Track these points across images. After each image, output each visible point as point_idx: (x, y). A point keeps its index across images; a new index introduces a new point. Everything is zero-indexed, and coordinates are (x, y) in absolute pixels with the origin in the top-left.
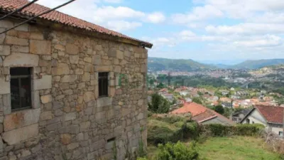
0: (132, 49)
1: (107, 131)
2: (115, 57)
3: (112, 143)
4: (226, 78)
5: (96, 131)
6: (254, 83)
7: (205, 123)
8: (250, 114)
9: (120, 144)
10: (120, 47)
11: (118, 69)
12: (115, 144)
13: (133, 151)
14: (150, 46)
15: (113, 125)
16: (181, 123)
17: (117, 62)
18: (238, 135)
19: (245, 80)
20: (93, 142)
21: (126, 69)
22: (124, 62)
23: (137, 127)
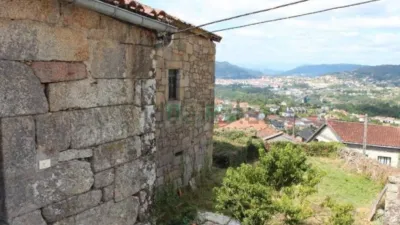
0: (201, 42)
1: (175, 143)
2: (185, 51)
3: (179, 157)
4: (276, 89)
5: (165, 142)
6: (312, 96)
7: (271, 141)
8: (319, 133)
9: (187, 159)
10: (191, 39)
11: (187, 67)
12: (182, 159)
13: (199, 170)
14: (218, 39)
15: (181, 135)
16: (246, 140)
17: (186, 58)
18: (312, 155)
19: (301, 92)
20: (162, 154)
21: (195, 66)
22: (193, 58)
23: (204, 141)
